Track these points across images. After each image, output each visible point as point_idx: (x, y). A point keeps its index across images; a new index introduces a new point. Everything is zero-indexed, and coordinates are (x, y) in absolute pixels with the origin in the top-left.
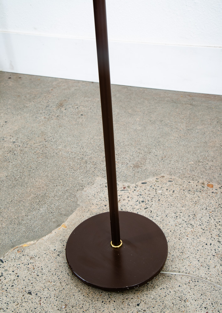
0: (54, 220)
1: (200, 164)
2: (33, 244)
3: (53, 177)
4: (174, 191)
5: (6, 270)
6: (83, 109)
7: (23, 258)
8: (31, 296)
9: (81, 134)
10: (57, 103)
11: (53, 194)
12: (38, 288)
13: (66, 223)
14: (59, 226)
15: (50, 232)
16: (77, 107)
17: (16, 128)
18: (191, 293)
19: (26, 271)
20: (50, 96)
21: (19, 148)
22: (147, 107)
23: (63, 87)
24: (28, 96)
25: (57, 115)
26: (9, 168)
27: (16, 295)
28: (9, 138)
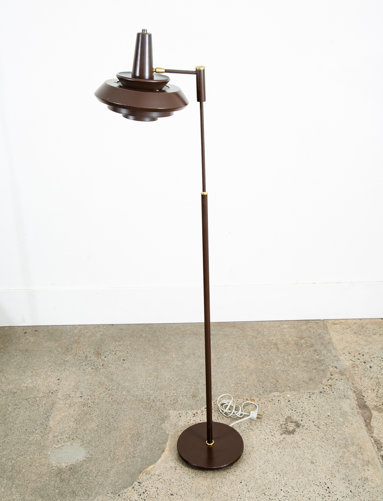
0: (157, 448)
1: (239, 385)
2: (154, 467)
3: (135, 418)
5: (147, 487)
6: (121, 354)
7: (153, 477)
8: (174, 496)
9: (134, 378)
10: (93, 352)
11: (144, 431)
12: (175, 491)
13: (167, 448)
14: (163, 451)
15: (160, 457)
16: (114, 353)
17: (74, 384)
18: (268, 469)
19: (161, 484)
20: (81, 346)
21: (90, 401)
22: (176, 343)
23: (88, 335)
24: (60, 350)
25: (101, 364)
26: (94, 419)
27: (164, 498)
28: (74, 393)
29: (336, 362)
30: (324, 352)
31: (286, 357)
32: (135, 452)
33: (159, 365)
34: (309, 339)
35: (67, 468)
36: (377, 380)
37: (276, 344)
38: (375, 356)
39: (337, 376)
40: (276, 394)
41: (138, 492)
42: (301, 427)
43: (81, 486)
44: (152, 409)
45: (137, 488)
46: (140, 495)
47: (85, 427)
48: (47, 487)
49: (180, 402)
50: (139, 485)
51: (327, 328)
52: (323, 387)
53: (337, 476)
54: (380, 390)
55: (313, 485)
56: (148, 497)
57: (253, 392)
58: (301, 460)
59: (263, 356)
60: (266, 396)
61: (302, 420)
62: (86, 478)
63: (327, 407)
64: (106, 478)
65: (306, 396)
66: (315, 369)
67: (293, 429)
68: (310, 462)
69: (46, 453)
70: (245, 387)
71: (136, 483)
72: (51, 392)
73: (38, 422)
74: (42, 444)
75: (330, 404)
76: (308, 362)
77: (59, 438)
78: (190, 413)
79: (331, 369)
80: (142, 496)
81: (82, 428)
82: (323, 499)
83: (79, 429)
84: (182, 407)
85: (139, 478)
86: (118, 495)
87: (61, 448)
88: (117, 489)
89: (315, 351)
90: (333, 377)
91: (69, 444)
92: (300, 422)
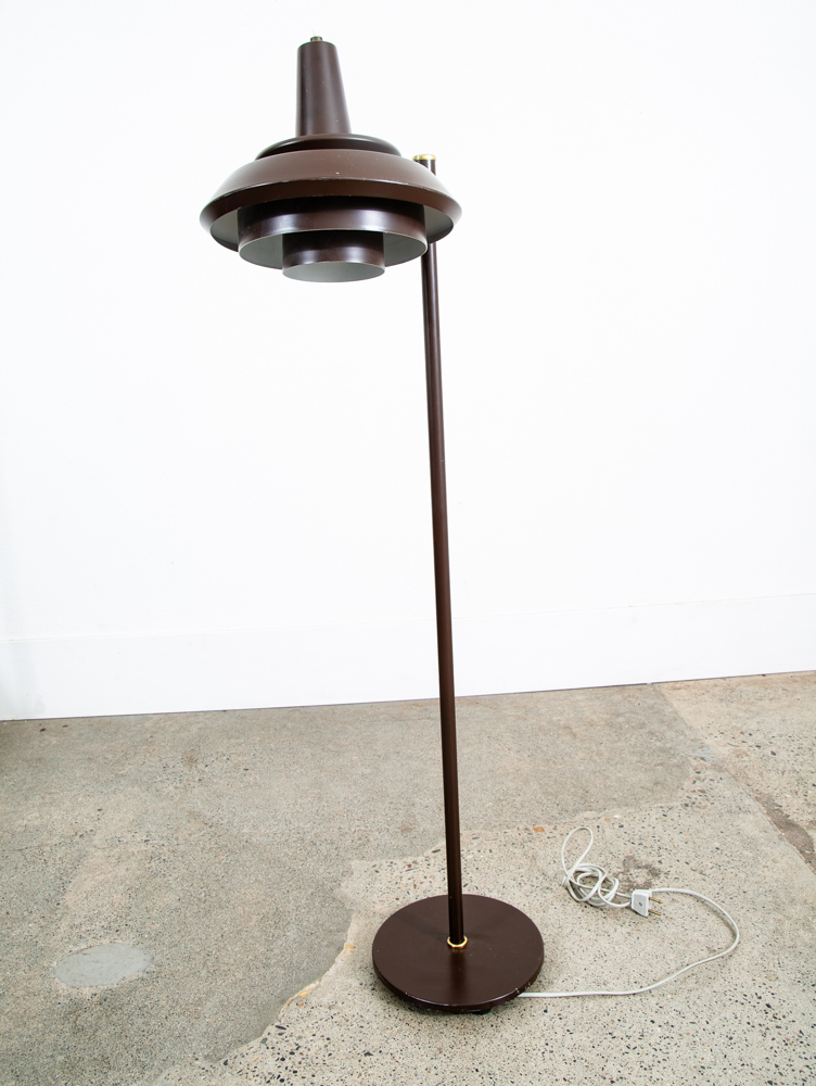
0: (325, 943)
1: (504, 803)
2: (317, 987)
3: (269, 880)
4: (491, 851)
5: (300, 1038)
6: (240, 759)
7: (315, 1012)
8: (374, 1058)
9: (268, 800)
10: (180, 757)
11: (291, 906)
12: (376, 1044)
13: (350, 942)
14: (340, 949)
15: (333, 962)
16: (225, 758)
17: (131, 816)
18: (607, 972)
19: (337, 1028)
20: (157, 748)
21: (165, 849)
22: (357, 735)
23: (173, 729)
24: (110, 756)
25: (197, 779)
26: (173, 886)
27: (347, 1065)
28: (130, 835)
29: (699, 751)
30: (670, 734)
31: (595, 748)
32: (270, 954)
33: (322, 775)
34: (633, 715)
35: (95, 999)
36: (795, 775)
37: (567, 727)
38: (774, 734)
39: (710, 773)
40: (588, 814)
41: (277, 1051)
42: (662, 875)
43: (127, 1042)
44: (309, 860)
45: (275, 1040)
46: (283, 1059)
47: (148, 903)
48: (35, 1050)
49: (374, 843)
50: (280, 1034)
51: (663, 696)
52: (687, 794)
53: (781, 977)
54: (810, 792)
55: (728, 1003)
56: (302, 1065)
57: (538, 814)
58: (682, 947)
59: (545, 749)
60: (568, 820)
61: (660, 862)
62: (140, 1021)
63: (708, 832)
64: (193, 1021)
65: (655, 814)
66: (661, 764)
67: (644, 880)
68: (704, 948)
69: (46, 965)
70: (519, 806)
71: (272, 1029)
72: (80, 834)
73: (40, 897)
74: (41, 944)
75: (713, 824)
76: (642, 754)
77: (84, 929)
78: (400, 863)
79: (694, 763)
80: (288, 1063)
81: (143, 906)
82: (764, 1035)
83: (133, 909)
84: (380, 852)
85: (280, 1016)
86: (222, 1062)
87: (85, 952)
88: (221, 1047)
89: (651, 733)
90: (702, 776)
91: (105, 941)
92: (657, 866)
